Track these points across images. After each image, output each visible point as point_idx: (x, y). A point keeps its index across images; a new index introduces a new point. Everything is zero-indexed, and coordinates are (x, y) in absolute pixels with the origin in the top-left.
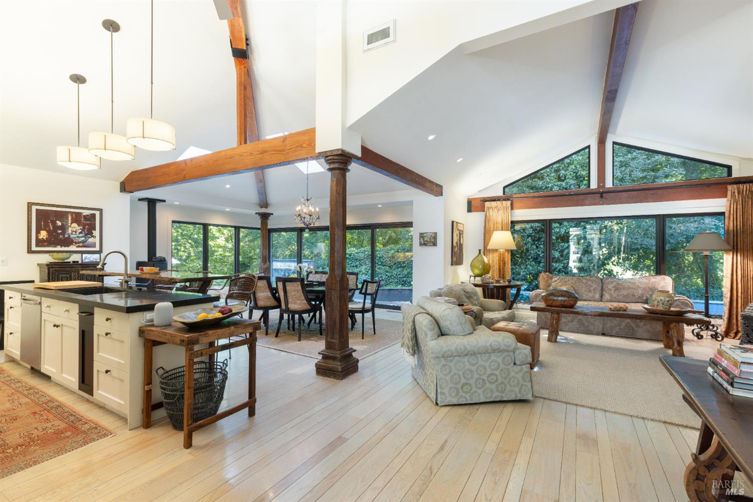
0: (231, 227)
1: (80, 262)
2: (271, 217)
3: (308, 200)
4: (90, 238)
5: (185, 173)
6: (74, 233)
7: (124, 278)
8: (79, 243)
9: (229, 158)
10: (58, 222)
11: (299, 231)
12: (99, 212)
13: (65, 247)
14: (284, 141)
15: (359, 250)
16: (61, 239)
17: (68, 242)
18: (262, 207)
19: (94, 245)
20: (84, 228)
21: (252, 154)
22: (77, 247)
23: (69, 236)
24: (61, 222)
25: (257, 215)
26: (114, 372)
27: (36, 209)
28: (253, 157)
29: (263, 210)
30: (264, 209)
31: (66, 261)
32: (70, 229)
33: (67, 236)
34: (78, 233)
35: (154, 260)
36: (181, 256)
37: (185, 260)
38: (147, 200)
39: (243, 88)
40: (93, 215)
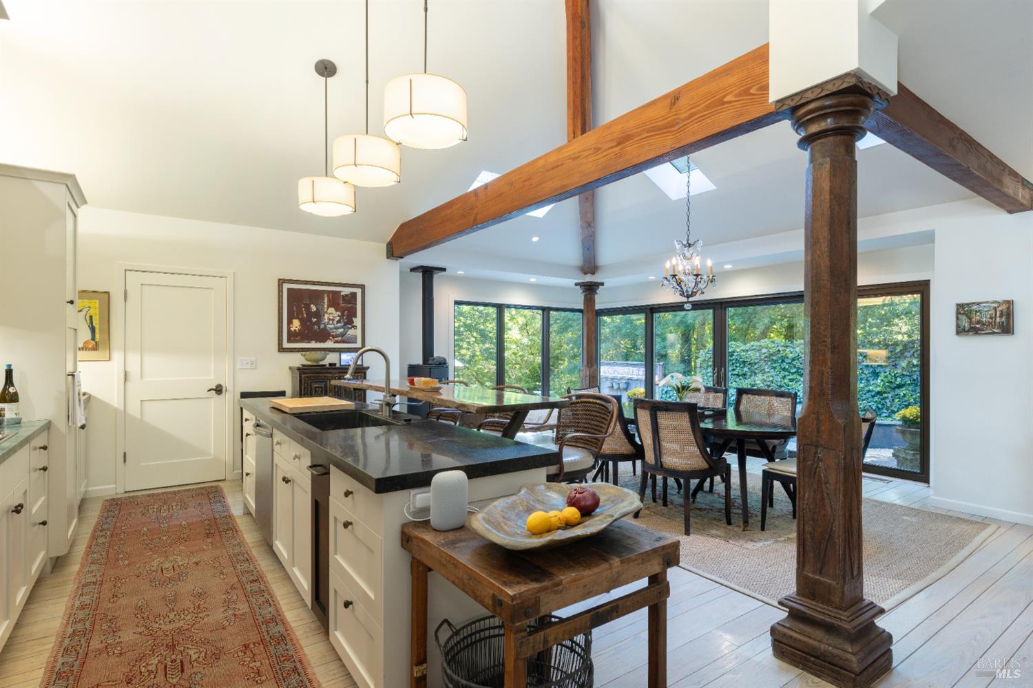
0: (538, 308)
1: (338, 365)
2: (600, 290)
3: (690, 245)
4: (351, 328)
5: (476, 211)
6: (331, 322)
7: (385, 397)
8: (337, 336)
9: (553, 168)
10: (312, 305)
11: (649, 311)
12: (360, 290)
13: (320, 342)
14: (673, 104)
15: (748, 345)
16: (316, 331)
17: (323, 335)
18: (585, 274)
19: (354, 340)
20: (343, 315)
21: (599, 149)
22: (334, 343)
23: (325, 326)
24: (316, 306)
25: (578, 287)
26: (359, 607)
27: (288, 289)
28: (600, 156)
29: (589, 278)
30: (589, 275)
31: (321, 363)
32: (326, 316)
33: (322, 326)
34: (335, 322)
35: (430, 362)
36: (463, 355)
37: (469, 362)
38: (421, 270)
39: (579, 24)
40: (354, 295)
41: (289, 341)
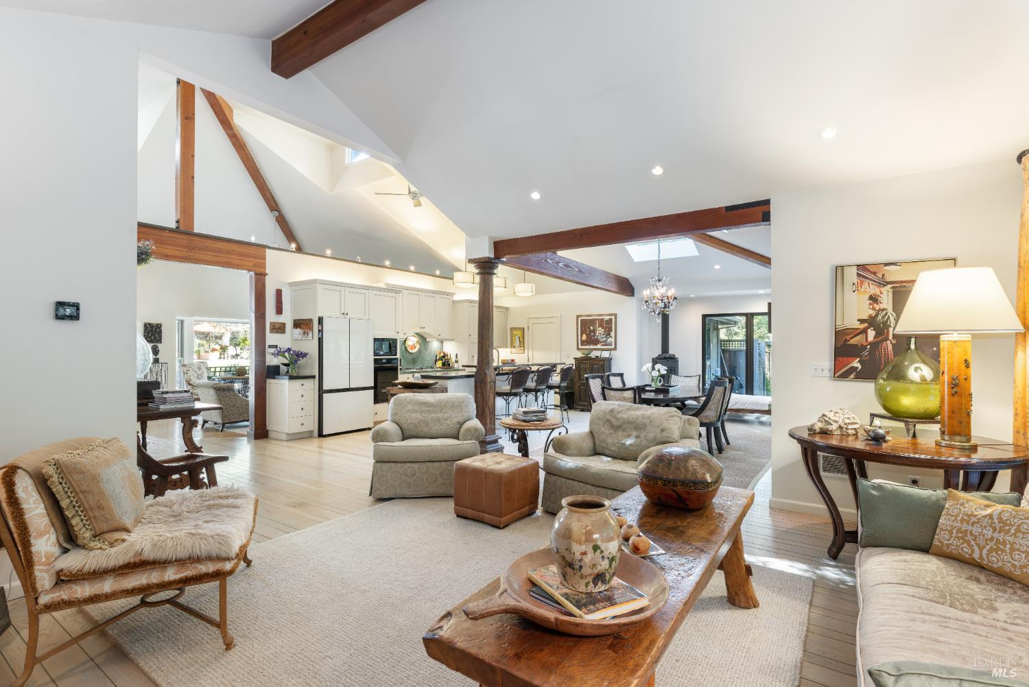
3: (659, 280)
4: (610, 337)
6: (600, 335)
8: (603, 342)
10: (591, 327)
12: (614, 317)
13: (595, 345)
16: (593, 340)
17: (596, 342)
19: (610, 344)
20: (605, 331)
22: (601, 345)
23: (597, 337)
24: (593, 327)
27: (580, 319)
31: (589, 356)
32: (598, 332)
34: (602, 335)
35: (667, 356)
40: (611, 319)
41: (582, 345)
